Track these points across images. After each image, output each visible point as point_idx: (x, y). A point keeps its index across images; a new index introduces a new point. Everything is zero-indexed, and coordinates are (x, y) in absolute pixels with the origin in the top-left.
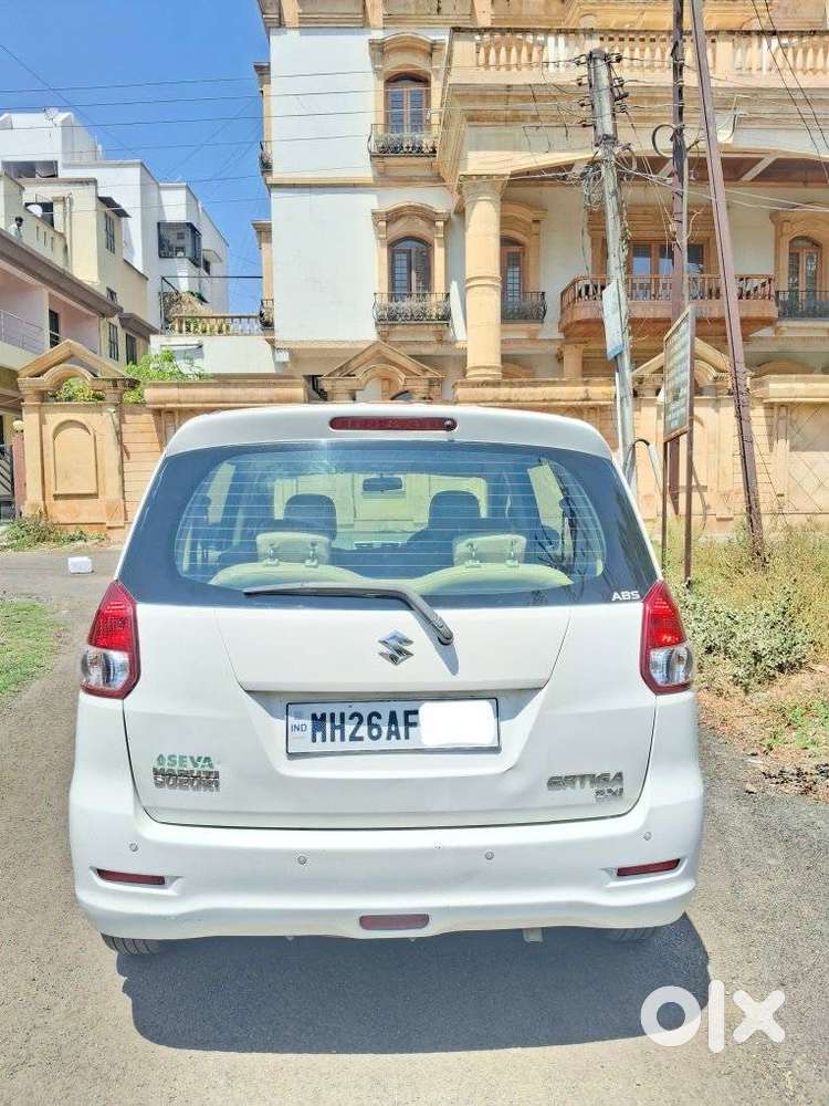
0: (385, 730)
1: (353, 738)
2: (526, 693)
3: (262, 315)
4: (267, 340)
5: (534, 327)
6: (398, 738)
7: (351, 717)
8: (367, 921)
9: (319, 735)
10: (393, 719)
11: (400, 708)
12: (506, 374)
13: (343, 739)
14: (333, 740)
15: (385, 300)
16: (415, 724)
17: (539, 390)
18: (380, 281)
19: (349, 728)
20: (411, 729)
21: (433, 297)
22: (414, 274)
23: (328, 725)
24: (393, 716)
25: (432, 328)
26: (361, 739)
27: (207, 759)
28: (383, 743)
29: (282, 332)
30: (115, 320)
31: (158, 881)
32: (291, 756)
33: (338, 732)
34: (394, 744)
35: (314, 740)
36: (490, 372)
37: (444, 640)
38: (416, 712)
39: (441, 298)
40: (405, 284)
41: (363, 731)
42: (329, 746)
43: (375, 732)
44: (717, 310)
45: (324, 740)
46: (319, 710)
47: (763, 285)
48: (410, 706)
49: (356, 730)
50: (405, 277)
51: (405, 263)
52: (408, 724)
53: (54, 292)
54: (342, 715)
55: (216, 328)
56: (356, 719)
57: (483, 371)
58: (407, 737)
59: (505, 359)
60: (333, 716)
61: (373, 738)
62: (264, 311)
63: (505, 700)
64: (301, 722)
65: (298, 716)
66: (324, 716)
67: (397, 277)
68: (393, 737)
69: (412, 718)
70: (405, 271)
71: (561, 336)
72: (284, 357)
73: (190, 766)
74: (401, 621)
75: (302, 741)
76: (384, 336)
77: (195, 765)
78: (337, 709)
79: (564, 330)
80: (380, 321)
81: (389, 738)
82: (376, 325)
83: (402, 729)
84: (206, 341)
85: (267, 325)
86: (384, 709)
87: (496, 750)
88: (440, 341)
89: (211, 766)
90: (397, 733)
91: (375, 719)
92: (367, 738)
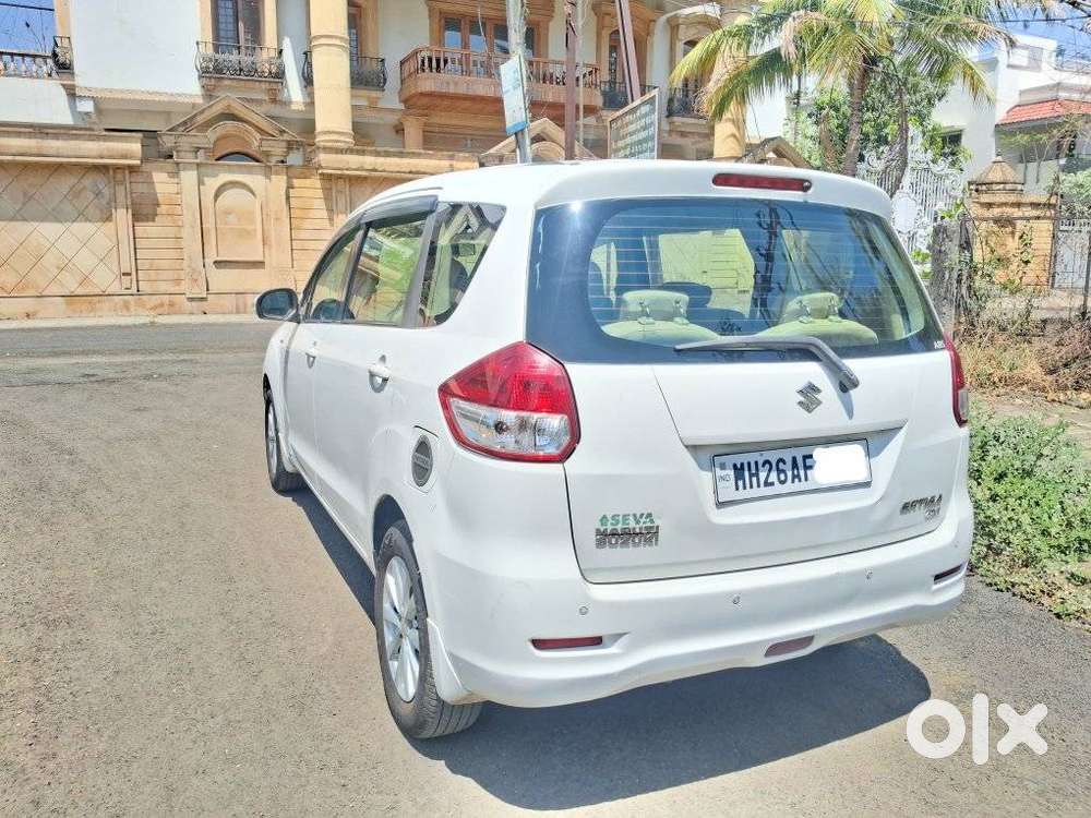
0: (789, 474)
1: (767, 484)
2: (888, 433)
3: (55, 55)
4: (64, 86)
5: (374, 94)
6: (800, 481)
7: (763, 465)
8: (775, 648)
9: (740, 483)
10: (795, 465)
11: (799, 453)
12: (358, 142)
13: (759, 486)
14: (751, 487)
15: (210, 51)
16: (811, 467)
17: (405, 161)
18: (203, 30)
19: (762, 475)
20: (809, 472)
21: (265, 52)
22: (241, 25)
23: (747, 474)
24: (794, 459)
25: (263, 86)
26: (772, 484)
27: (649, 515)
28: (789, 487)
29: (83, 78)
31: (596, 641)
32: (720, 505)
33: (754, 479)
34: (797, 486)
35: (737, 489)
36: (342, 138)
37: (846, 384)
38: (811, 456)
39: (273, 54)
40: (231, 34)
41: (773, 477)
42: (749, 493)
43: (782, 477)
44: (551, 94)
45: (745, 488)
46: (739, 459)
47: (591, 73)
48: (805, 451)
49: (768, 475)
50: (231, 27)
51: (230, 12)
52: (807, 468)
54: (756, 463)
56: (767, 466)
57: (335, 137)
58: (806, 479)
59: (356, 126)
60: (749, 464)
61: (782, 482)
62: (58, 50)
63: (872, 440)
64: (724, 473)
65: (723, 467)
66: (742, 465)
67: (222, 26)
68: (796, 480)
69: (808, 462)
70: (231, 20)
71: (402, 107)
72: (86, 106)
73: (632, 524)
75: (728, 490)
76: (209, 93)
77: (638, 522)
78: (752, 458)
79: (405, 101)
80: (204, 73)
81: (793, 482)
82: (200, 77)
83: (802, 473)
85: (64, 67)
86: (787, 455)
87: (867, 484)
88: (274, 101)
89: (652, 521)
90: (798, 476)
91: (781, 465)
92: (776, 483)
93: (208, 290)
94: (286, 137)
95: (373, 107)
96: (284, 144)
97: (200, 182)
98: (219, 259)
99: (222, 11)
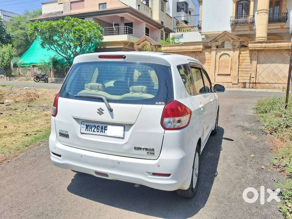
0: (100, 130)
1: (94, 131)
2: (131, 125)
3: (198, 25)
4: (199, 32)
5: (282, 24)
6: (102, 132)
7: (94, 126)
9: (87, 129)
10: (102, 128)
11: (104, 126)
12: (268, 39)
13: (91, 131)
14: (89, 131)
15: (234, 19)
16: (106, 130)
17: (276, 44)
18: (233, 13)
19: (93, 129)
20: (105, 131)
21: (249, 17)
22: (244, 10)
23: (89, 128)
24: (102, 127)
25: (248, 26)
26: (95, 131)
27: (67, 132)
28: (99, 133)
29: (203, 30)
30: (163, 29)
31: (60, 156)
32: (82, 133)
33: (91, 129)
34: (101, 134)
35: (86, 130)
36: (263, 39)
37: (111, 110)
38: (107, 127)
39: (251, 17)
40: (241, 13)
41: (96, 130)
42: (88, 132)
43: (98, 130)
45: (88, 131)
46: (88, 124)
48: (106, 125)
49: (94, 129)
50: (241, 11)
51: (241, 7)
53: (147, 23)
54: (92, 126)
55: (187, 30)
56: (95, 127)
57: (260, 39)
58: (104, 132)
59: (269, 35)
60: (90, 125)
61: (98, 132)
62: (199, 24)
63: (126, 126)
64: (84, 126)
65: (83, 125)
67: (239, 12)
69: (106, 128)
70: (241, 9)
72: (204, 37)
73: (64, 133)
74: (102, 105)
75: (83, 131)
76: (233, 30)
77: (65, 133)
78: (91, 124)
80: (232, 25)
81: (101, 132)
82: (231, 26)
83: (103, 130)
84: (184, 33)
85: (200, 28)
86: (100, 125)
87: (123, 138)
88: (251, 30)
89: (67, 133)
90: (102, 131)
91: (98, 127)
92: (96, 131)
93: (215, 81)
94: (240, 40)
95: (282, 28)
96: (239, 42)
97: (216, 54)
98: (219, 73)
99: (239, 8)
